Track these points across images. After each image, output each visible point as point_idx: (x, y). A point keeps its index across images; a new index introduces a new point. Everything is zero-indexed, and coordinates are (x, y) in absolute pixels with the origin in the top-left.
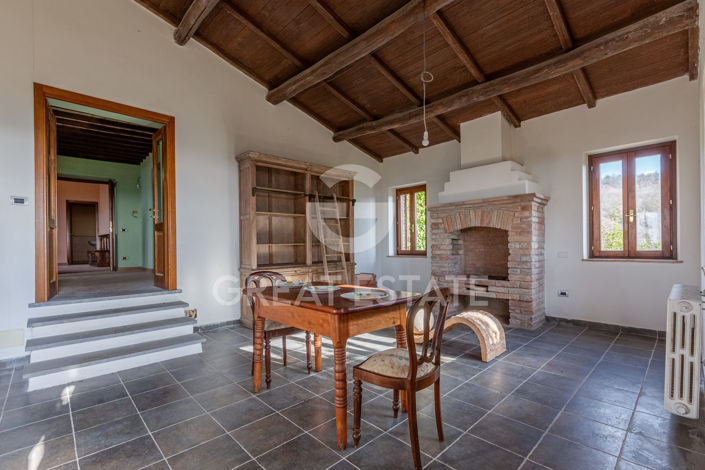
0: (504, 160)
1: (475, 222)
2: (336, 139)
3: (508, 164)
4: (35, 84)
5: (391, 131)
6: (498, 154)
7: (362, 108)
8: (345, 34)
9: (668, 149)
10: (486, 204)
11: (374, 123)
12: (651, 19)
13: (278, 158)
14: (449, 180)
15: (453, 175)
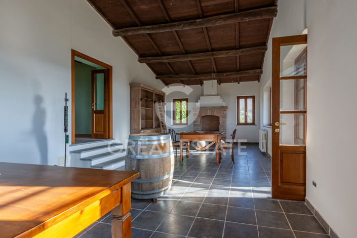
0: (218, 95)
1: (209, 114)
2: (157, 78)
3: (219, 97)
4: (72, 50)
5: (181, 80)
6: (216, 93)
7: (174, 70)
8: (184, 52)
9: (253, 97)
10: (213, 108)
11: (176, 76)
12: (255, 70)
13: (147, 86)
14: (200, 99)
15: (201, 97)
